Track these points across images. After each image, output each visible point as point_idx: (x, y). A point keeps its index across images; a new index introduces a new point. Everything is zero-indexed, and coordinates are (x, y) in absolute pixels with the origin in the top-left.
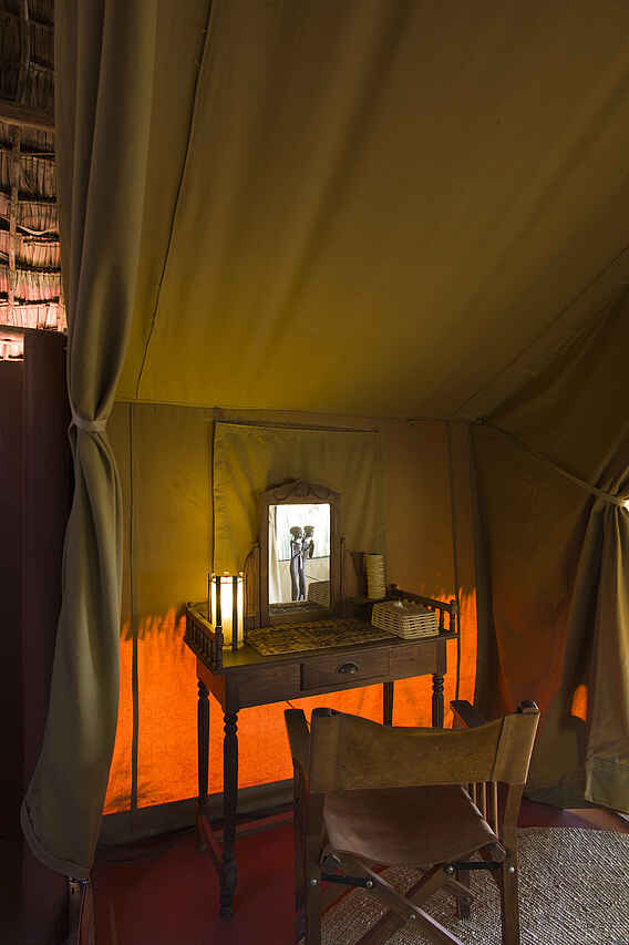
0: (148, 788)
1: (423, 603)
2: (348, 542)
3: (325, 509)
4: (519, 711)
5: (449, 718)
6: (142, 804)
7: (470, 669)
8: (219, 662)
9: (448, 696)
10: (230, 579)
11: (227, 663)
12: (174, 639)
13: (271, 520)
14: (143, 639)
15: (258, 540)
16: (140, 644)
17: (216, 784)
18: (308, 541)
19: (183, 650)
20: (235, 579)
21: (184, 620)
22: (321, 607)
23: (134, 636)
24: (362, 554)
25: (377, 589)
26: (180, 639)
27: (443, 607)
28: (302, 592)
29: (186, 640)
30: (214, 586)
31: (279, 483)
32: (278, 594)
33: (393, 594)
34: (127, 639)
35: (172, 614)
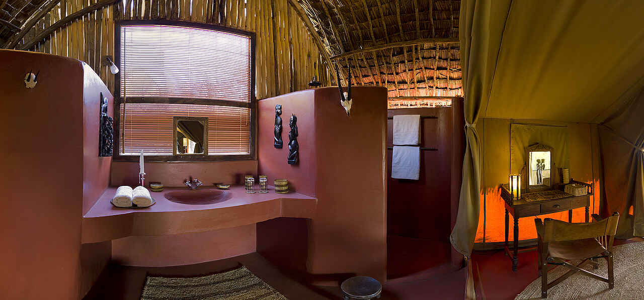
0: (489, 237)
1: (583, 184)
2: (557, 165)
3: (548, 153)
4: (613, 215)
5: (591, 219)
6: (486, 241)
7: (597, 204)
8: (512, 203)
9: (590, 213)
10: (516, 177)
11: (515, 204)
12: (497, 195)
13: (530, 157)
14: (487, 194)
15: (526, 164)
16: (486, 196)
17: (511, 238)
18: (543, 164)
19: (500, 199)
20: (518, 176)
21: (500, 189)
22: (547, 186)
23: (484, 193)
24: (561, 169)
25: (566, 180)
26: (499, 195)
27: (589, 185)
28: (541, 181)
29: (501, 196)
30: (510, 179)
31: (532, 144)
32: (532, 182)
33: (572, 182)
34: (482, 194)
35: (497, 187)
